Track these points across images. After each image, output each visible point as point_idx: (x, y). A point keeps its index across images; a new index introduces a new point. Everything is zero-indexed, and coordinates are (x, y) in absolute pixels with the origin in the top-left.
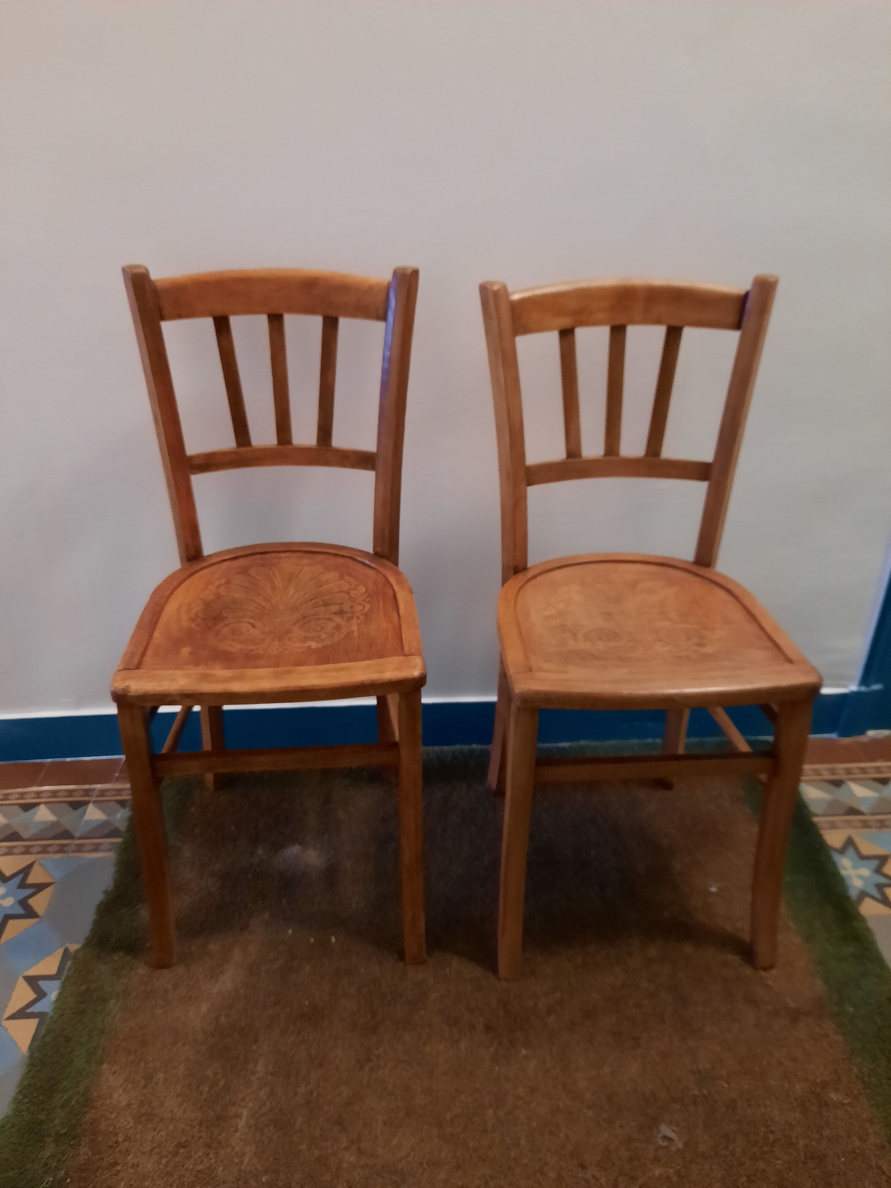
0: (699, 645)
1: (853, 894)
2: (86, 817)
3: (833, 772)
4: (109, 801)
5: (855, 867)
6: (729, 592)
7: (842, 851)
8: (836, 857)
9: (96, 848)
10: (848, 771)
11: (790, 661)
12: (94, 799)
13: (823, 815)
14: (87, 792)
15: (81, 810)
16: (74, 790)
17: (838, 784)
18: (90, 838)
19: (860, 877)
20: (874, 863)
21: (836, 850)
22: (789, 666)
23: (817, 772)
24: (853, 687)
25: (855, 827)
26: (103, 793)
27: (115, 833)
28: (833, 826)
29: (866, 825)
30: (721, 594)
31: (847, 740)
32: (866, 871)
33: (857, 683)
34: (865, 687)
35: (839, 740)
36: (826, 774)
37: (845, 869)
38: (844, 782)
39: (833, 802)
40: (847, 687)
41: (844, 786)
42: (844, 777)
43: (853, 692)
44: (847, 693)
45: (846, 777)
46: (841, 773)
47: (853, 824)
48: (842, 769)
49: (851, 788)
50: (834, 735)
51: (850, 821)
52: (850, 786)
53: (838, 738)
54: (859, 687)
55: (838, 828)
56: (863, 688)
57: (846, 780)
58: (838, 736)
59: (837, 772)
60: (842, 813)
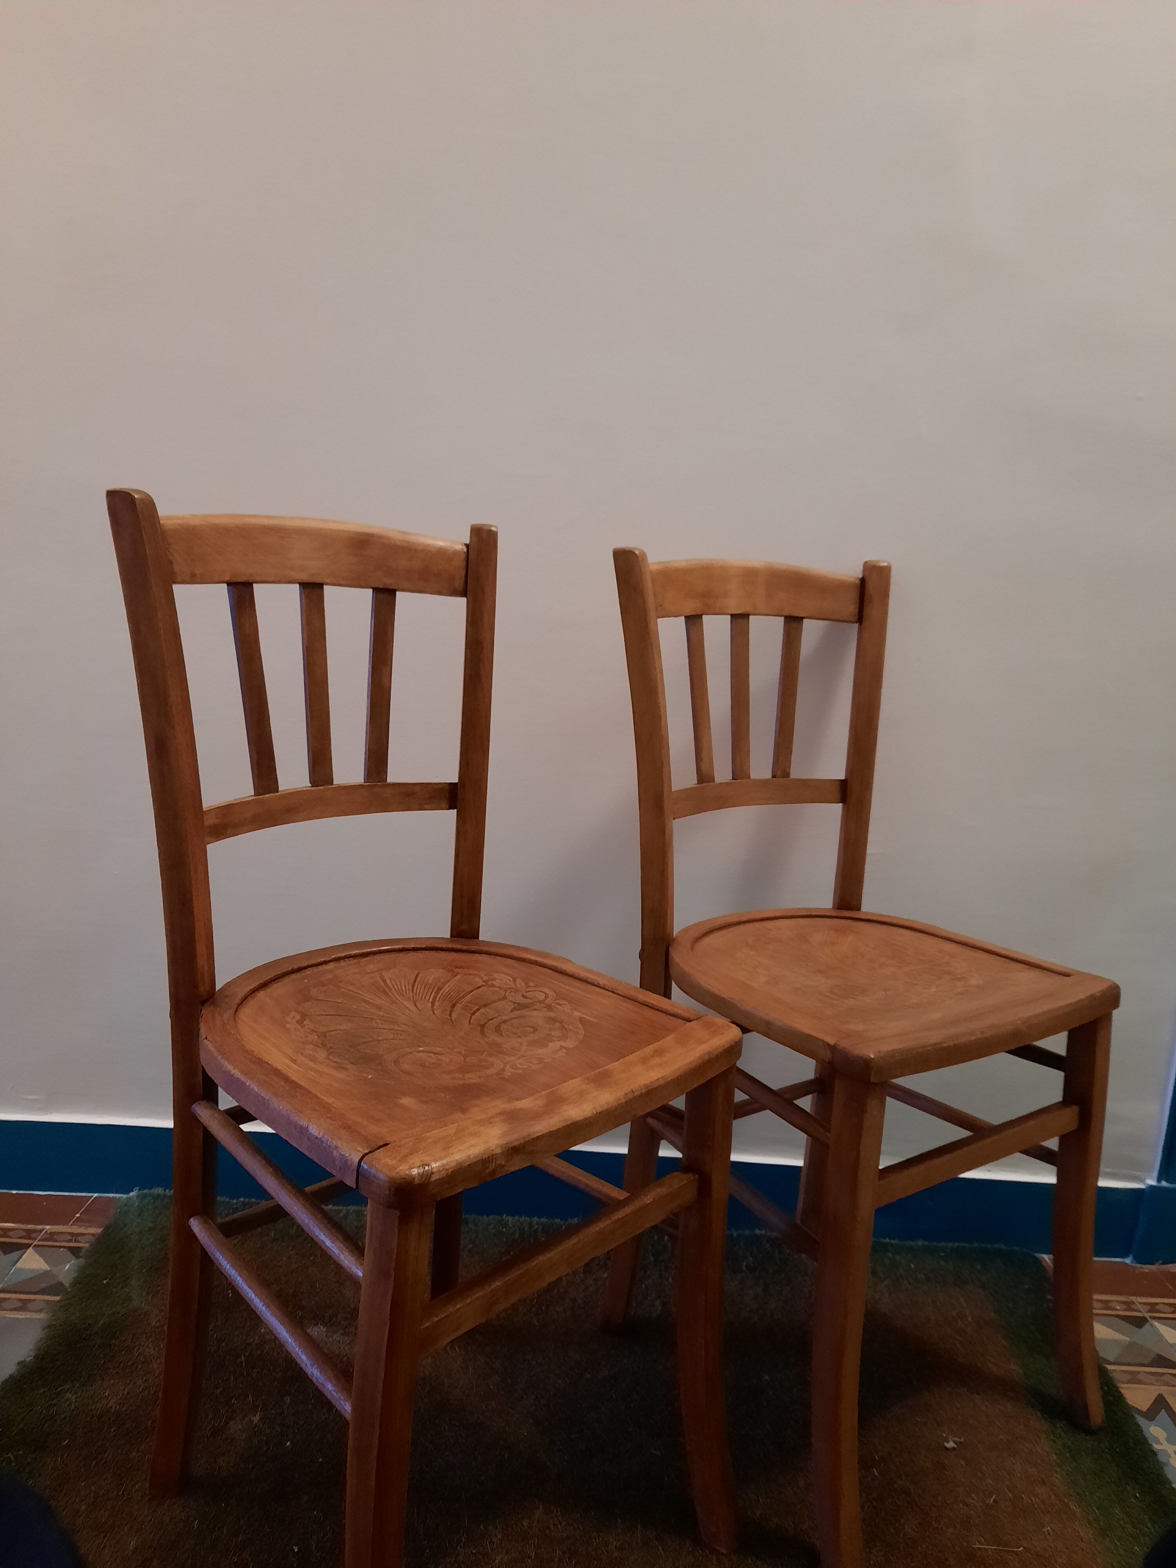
2: (19, 1265)
3: (1129, 1306)
4: (61, 1247)
7: (1151, 1415)
8: (1141, 1421)
9: (23, 1306)
10: (1153, 1308)
12: (36, 1243)
13: (1120, 1363)
14: (29, 1234)
15: (15, 1255)
16: (13, 1229)
17: (1140, 1322)
18: (16, 1292)
21: (1139, 1412)
23: (1106, 1305)
24: (1152, 1182)
25: (1168, 1384)
26: (51, 1236)
27: (55, 1288)
28: (1134, 1379)
31: (1147, 1268)
33: (1155, 1174)
34: (1167, 1181)
35: (1135, 1267)
36: (1118, 1308)
37: (1159, 1443)
38: (1147, 1321)
39: (1131, 1347)
40: (1142, 1181)
41: (1147, 1326)
42: (1147, 1315)
43: (1151, 1187)
44: (1143, 1189)
45: (1150, 1314)
46: (1141, 1309)
47: (1164, 1378)
48: (1141, 1303)
49: (1158, 1329)
50: (1128, 1261)
51: (1163, 1374)
52: (1156, 1327)
53: (1134, 1265)
54: (1159, 1181)
55: (1140, 1382)
56: (1164, 1184)
57: (1149, 1319)
58: (1135, 1262)
59: (1134, 1306)
60: (1147, 1362)
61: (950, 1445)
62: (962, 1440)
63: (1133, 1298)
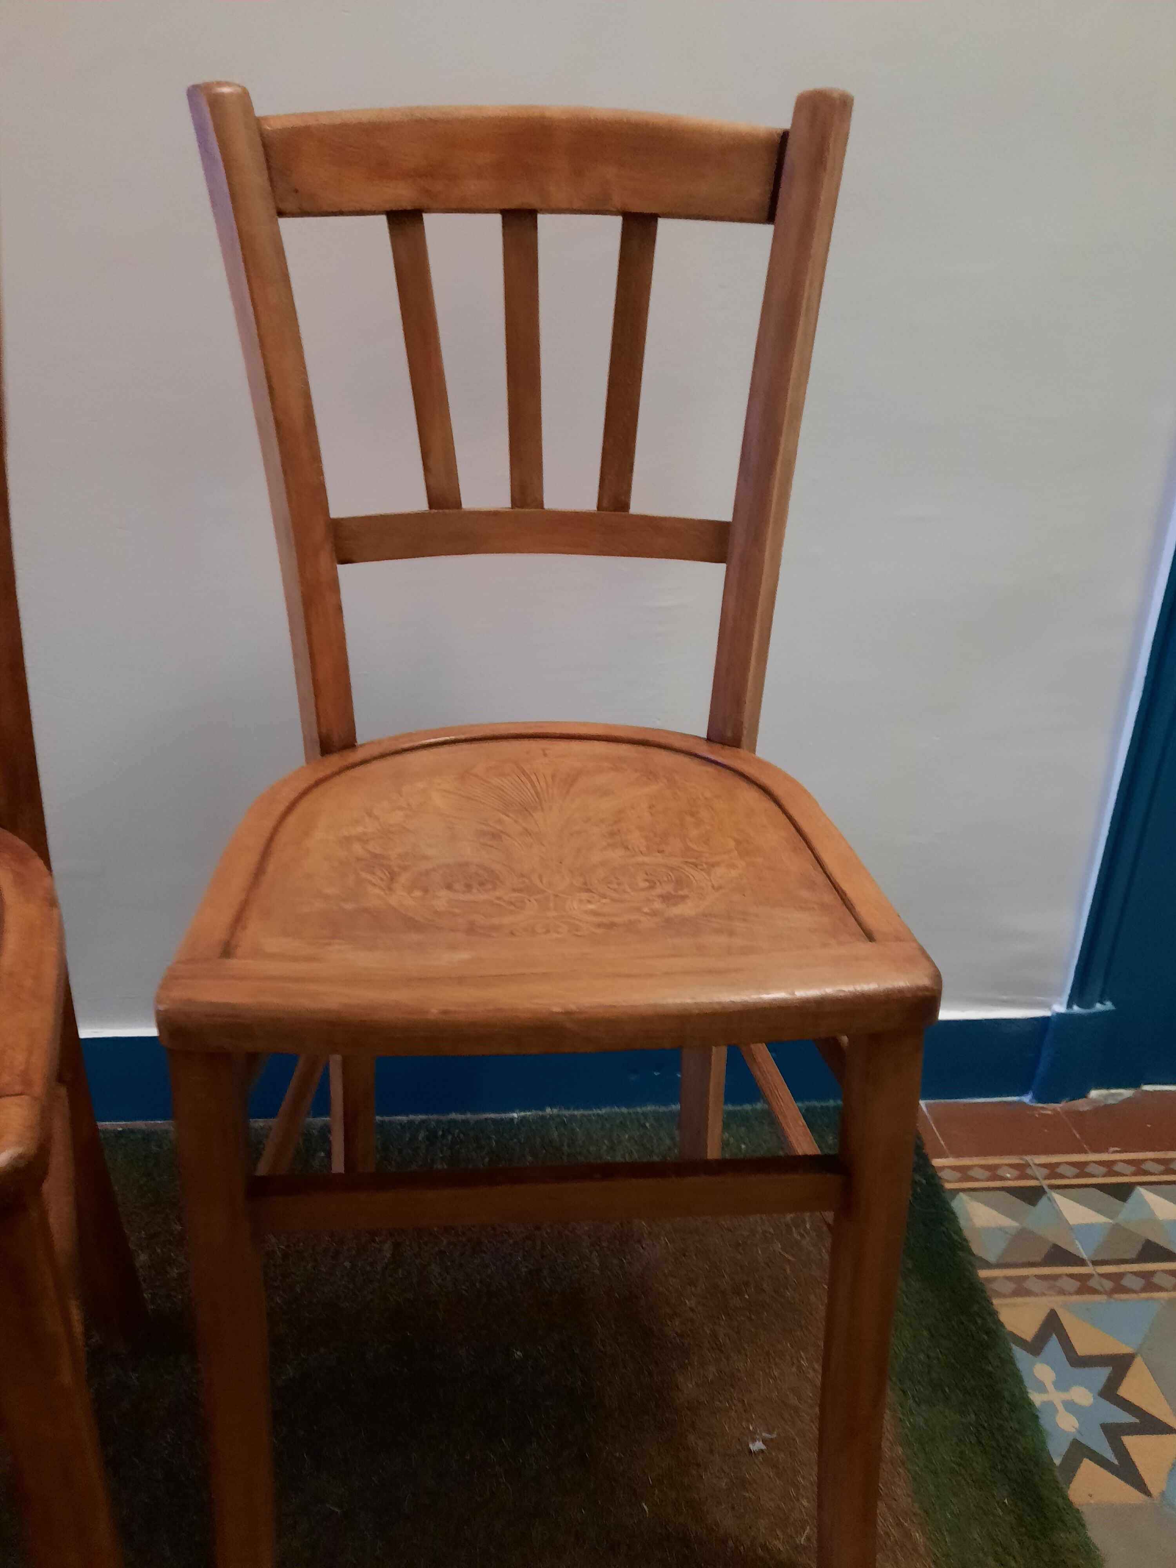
0: (666, 898)
1: (1057, 1454)
3: (1022, 1170)
5: (1061, 1385)
6: (765, 790)
7: (1036, 1347)
8: (1022, 1360)
10: (1052, 1170)
11: (870, 937)
13: (1001, 1265)
17: (1034, 1196)
19: (1071, 1407)
20: (1102, 1374)
21: (1022, 1343)
22: (865, 947)
23: (993, 1173)
24: (1060, 1008)
25: (1062, 1292)
28: (1020, 1290)
29: (1084, 1286)
30: (750, 796)
31: (1050, 1108)
32: (1083, 1396)
33: (1065, 998)
34: (1079, 1006)
35: (1036, 1108)
36: (1008, 1175)
37: (1042, 1389)
38: (1044, 1192)
39: (1022, 1237)
40: (1048, 1006)
41: (1043, 1202)
42: (1045, 1183)
43: (1060, 1016)
44: (1048, 1018)
45: (1048, 1182)
46: (1038, 1175)
47: (1060, 1283)
48: (1039, 1165)
49: (1058, 1205)
50: (1027, 1099)
51: (1055, 1277)
52: (1055, 1202)
53: (1034, 1105)
54: (1069, 1005)
55: (1028, 1293)
56: (1076, 1009)
57: (1047, 1189)
58: (1034, 1100)
59: (1028, 1171)
60: (1038, 1259)
61: (757, 1446)
62: (774, 1436)
63: (1030, 1159)
